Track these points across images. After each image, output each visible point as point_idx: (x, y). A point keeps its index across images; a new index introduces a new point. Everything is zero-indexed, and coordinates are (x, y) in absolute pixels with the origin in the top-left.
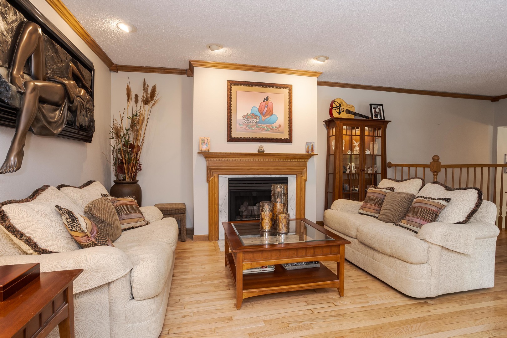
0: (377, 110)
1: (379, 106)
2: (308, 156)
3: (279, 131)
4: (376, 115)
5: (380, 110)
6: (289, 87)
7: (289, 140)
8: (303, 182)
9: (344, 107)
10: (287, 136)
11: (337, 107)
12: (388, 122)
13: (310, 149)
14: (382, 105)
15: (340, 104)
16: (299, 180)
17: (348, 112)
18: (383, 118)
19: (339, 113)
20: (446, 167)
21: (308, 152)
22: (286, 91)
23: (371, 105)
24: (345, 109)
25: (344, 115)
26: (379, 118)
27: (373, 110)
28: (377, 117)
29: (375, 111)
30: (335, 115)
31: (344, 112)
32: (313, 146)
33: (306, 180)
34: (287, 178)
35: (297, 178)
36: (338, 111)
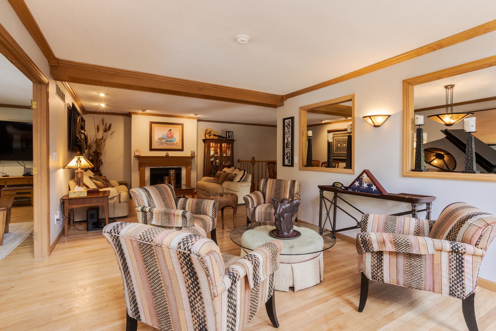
0: (230, 134)
1: (230, 133)
2: (192, 157)
3: (177, 146)
4: (229, 137)
5: (231, 135)
6: (182, 125)
7: (182, 150)
8: (189, 170)
9: (212, 133)
10: (181, 148)
11: (209, 133)
12: (234, 140)
13: (193, 154)
14: (232, 132)
15: (210, 132)
16: (187, 169)
17: (214, 135)
18: (232, 139)
19: (210, 136)
20: (258, 162)
21: (192, 155)
22: (181, 126)
23: (227, 132)
24: (213, 134)
25: (212, 137)
26: (230, 138)
27: (228, 134)
28: (229, 138)
29: (229, 135)
30: (208, 137)
31: (213, 135)
32: (194, 152)
33: (191, 169)
34: (181, 168)
35: (186, 168)
36: (209, 135)
